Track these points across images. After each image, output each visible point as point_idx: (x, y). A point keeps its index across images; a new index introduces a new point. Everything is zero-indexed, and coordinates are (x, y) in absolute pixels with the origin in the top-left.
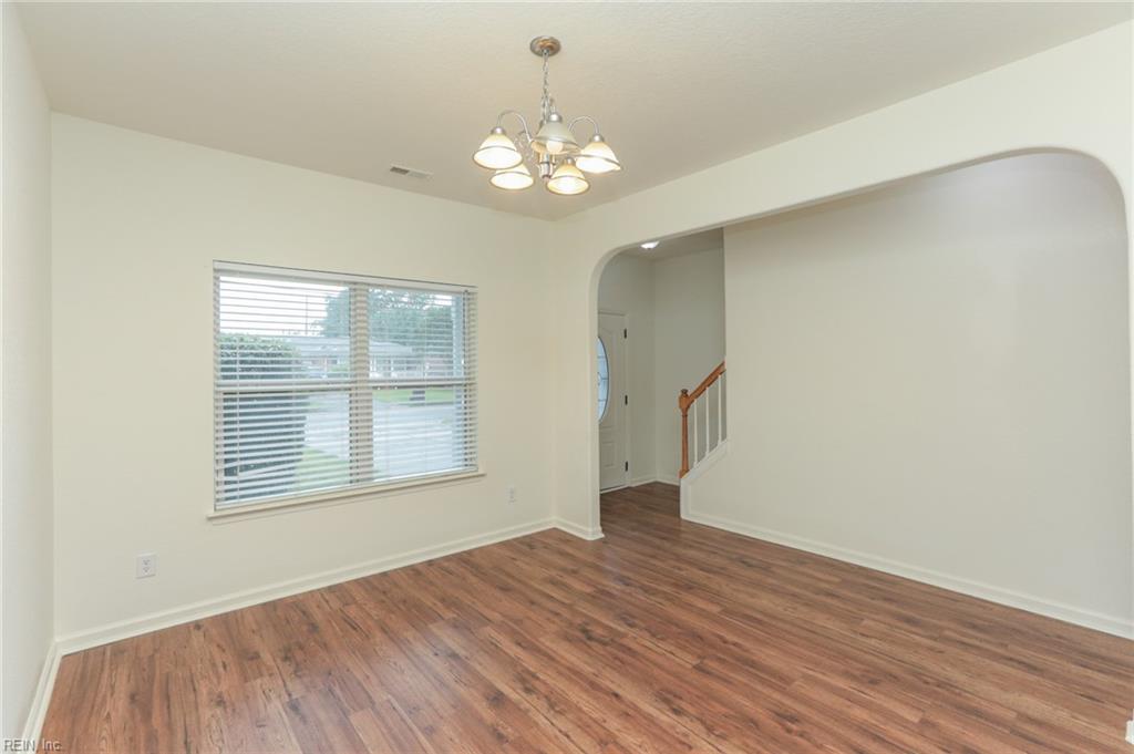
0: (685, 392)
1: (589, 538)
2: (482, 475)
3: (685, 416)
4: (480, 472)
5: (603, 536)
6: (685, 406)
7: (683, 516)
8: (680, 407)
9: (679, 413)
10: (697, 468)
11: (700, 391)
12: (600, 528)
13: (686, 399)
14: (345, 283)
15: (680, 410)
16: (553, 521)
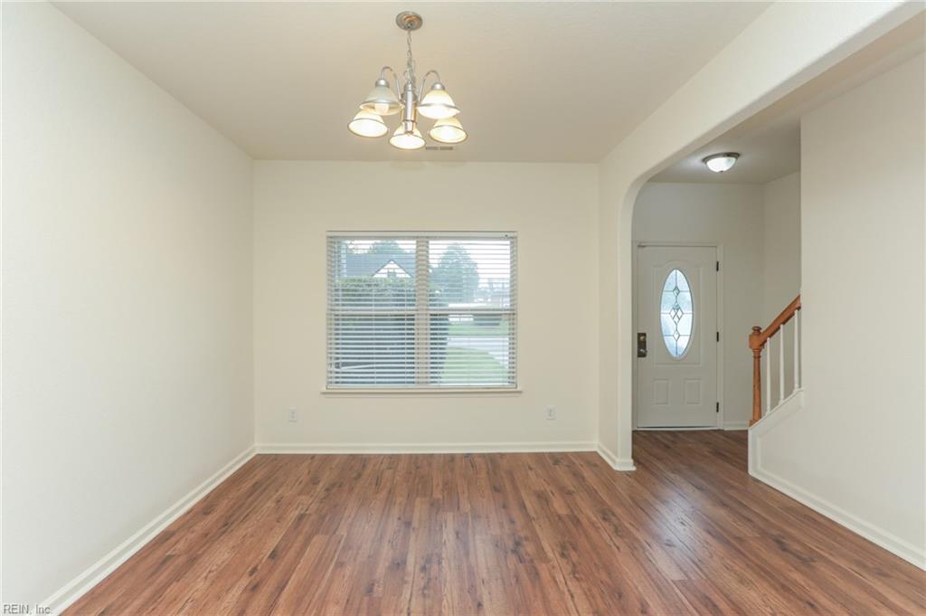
0: (757, 330)
1: (616, 468)
2: (520, 392)
3: (757, 358)
4: (519, 389)
5: (634, 469)
6: (756, 344)
7: (751, 472)
8: (750, 347)
9: (751, 354)
10: (770, 416)
11: (774, 330)
12: (632, 461)
13: (760, 338)
14: (413, 238)
15: (751, 351)
16: (592, 444)
